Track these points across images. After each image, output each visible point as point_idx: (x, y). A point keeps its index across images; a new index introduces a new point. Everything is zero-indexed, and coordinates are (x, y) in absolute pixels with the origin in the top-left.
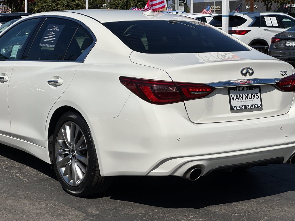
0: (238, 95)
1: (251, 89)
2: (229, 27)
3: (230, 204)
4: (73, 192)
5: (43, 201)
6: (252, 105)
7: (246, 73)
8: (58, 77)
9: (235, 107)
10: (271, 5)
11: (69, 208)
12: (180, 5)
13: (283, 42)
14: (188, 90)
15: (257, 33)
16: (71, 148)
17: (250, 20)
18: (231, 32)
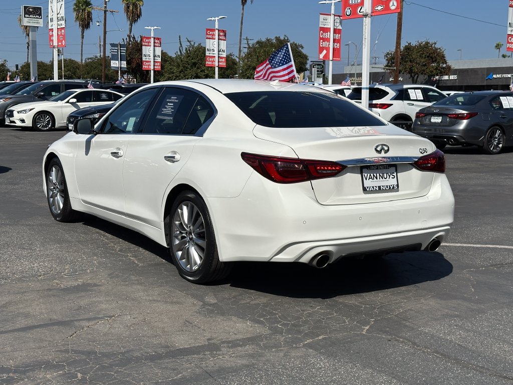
0: (372, 175)
1: (386, 168)
2: (369, 100)
3: (362, 294)
4: (189, 278)
5: (156, 287)
6: (387, 186)
7: (381, 150)
8: (175, 153)
9: (368, 187)
10: (418, 77)
11: (185, 296)
12: (318, 77)
13: (428, 117)
14: (316, 168)
15: (400, 107)
16: (188, 230)
17: (392, 93)
18: (371, 106)
